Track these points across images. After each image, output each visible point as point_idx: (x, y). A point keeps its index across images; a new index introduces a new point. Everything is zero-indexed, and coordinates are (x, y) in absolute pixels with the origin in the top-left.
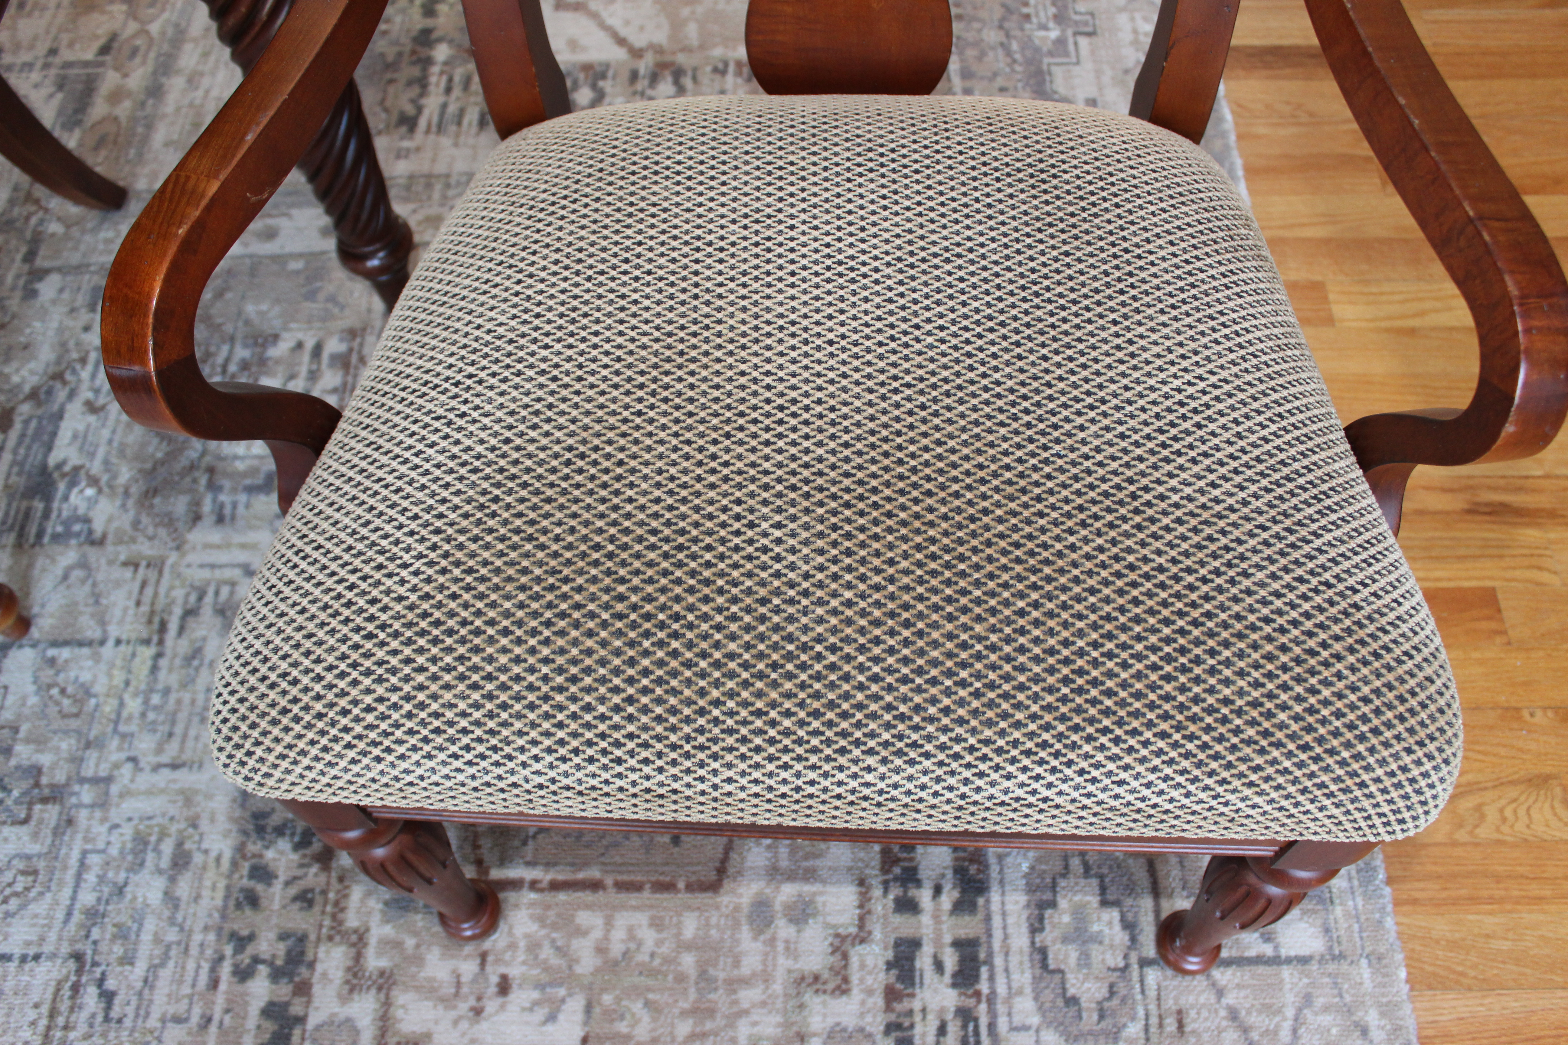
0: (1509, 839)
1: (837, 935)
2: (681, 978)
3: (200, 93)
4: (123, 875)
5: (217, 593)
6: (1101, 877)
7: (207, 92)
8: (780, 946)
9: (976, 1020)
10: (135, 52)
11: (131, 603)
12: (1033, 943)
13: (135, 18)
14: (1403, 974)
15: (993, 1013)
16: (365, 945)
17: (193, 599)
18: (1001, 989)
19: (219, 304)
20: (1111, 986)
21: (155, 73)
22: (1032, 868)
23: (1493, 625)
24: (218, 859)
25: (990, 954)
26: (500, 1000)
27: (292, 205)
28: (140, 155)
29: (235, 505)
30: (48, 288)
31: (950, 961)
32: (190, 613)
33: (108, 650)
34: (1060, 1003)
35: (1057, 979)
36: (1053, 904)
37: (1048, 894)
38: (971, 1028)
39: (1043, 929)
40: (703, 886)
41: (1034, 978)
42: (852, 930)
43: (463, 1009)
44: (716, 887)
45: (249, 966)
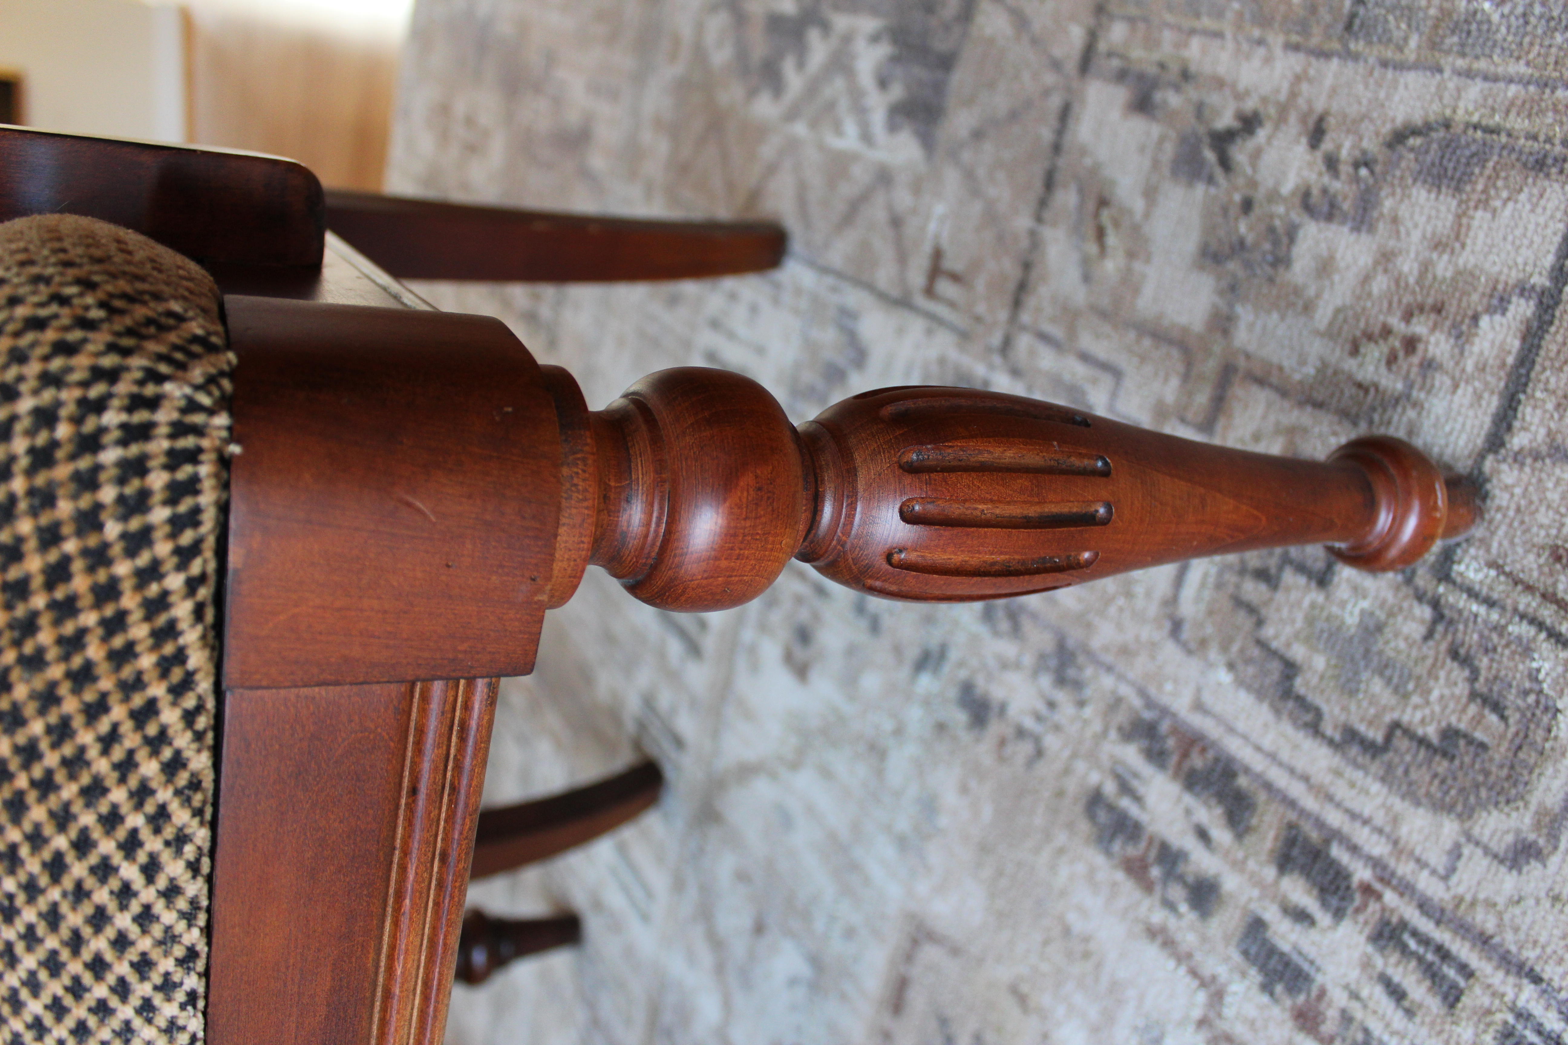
1: (1198, 1025)
9: (1403, 925)
12: (1331, 742)
15: (1406, 889)
18: (1378, 848)
20: (1454, 654)
22: (1231, 666)
25: (1320, 824)
31: (1300, 893)
34: (1442, 766)
35: (1402, 743)
36: (1290, 669)
37: (1275, 667)
38: (1412, 944)
39: (1319, 712)
41: (1382, 780)
42: (1201, 999)
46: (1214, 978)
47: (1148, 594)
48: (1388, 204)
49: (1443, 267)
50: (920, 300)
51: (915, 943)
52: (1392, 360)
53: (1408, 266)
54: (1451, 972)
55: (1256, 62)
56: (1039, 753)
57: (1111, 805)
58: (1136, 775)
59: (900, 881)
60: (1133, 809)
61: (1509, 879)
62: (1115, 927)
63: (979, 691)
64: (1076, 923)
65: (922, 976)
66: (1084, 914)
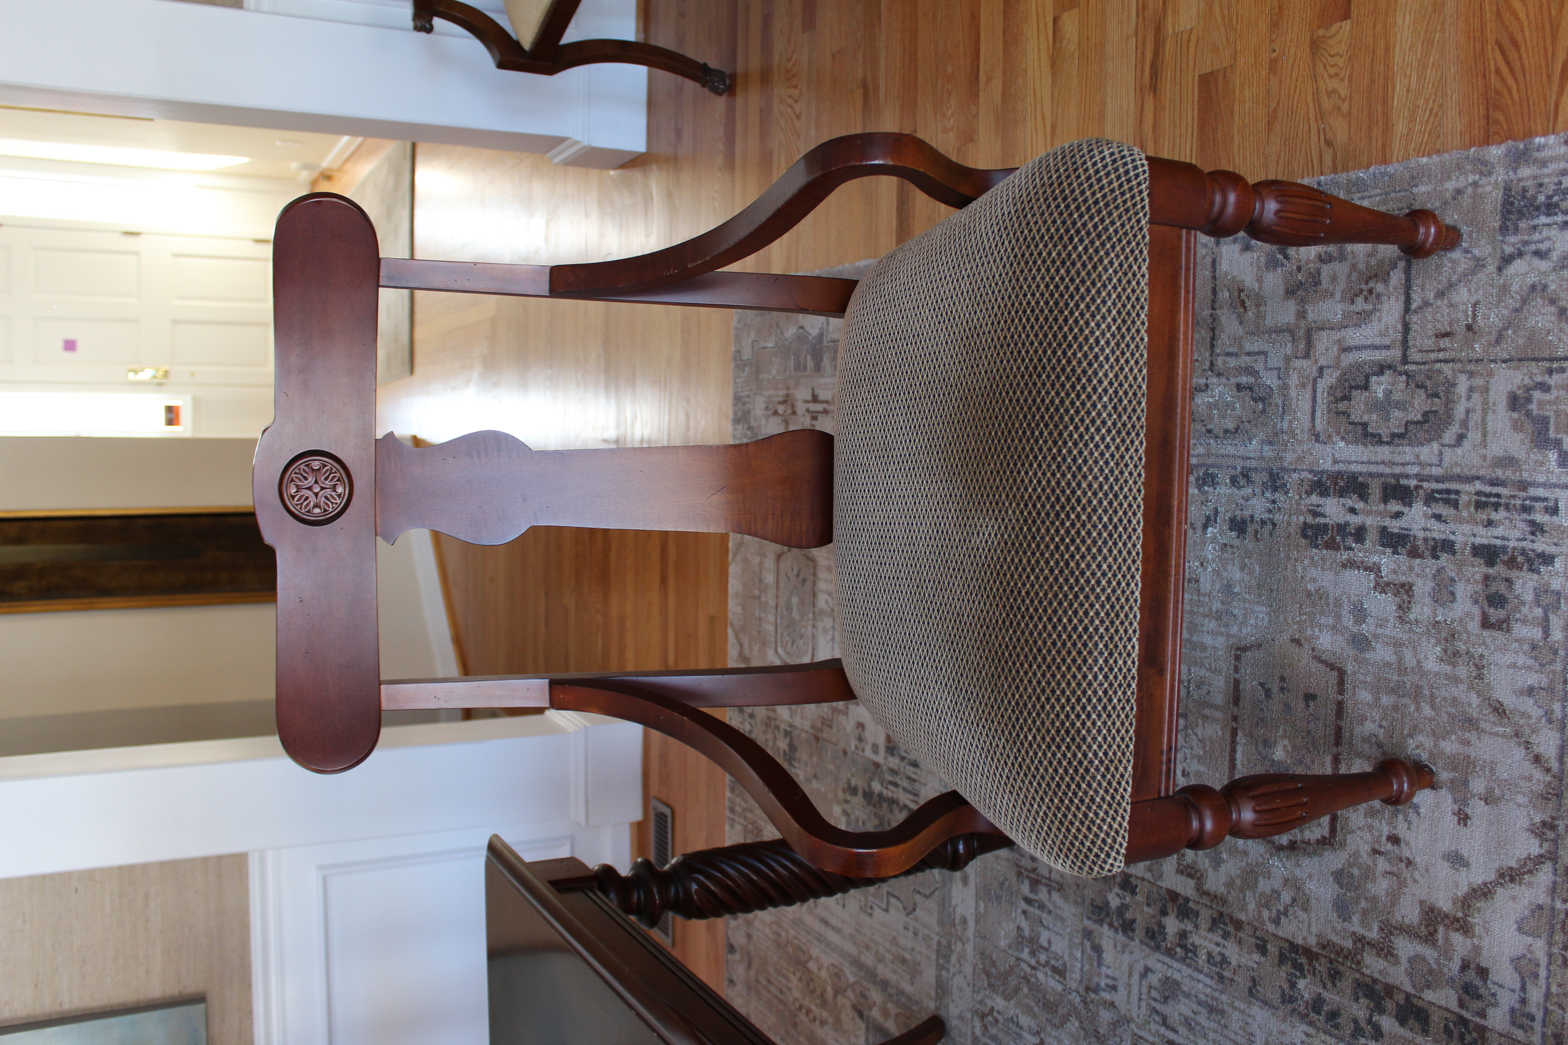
0: (1348, 72)
1: (1375, 587)
2: (1396, 708)
3: (887, 955)
5: (1155, 1000)
6: (1351, 387)
7: (887, 950)
8: (1379, 631)
9: (1433, 491)
10: (863, 995)
12: (1388, 443)
13: (845, 990)
14: (1425, 160)
15: (1429, 478)
16: (1364, 937)
17: (1157, 1018)
18: (1415, 470)
19: (998, 964)
20: (1418, 386)
21: (875, 983)
22: (1343, 439)
23: (1221, 78)
24: (1308, 1035)
25: (1393, 476)
26: (1403, 845)
27: (950, 903)
28: (917, 1003)
29: (1108, 976)
31: (1394, 506)
32: (1165, 1022)
34: (1426, 426)
35: (1411, 427)
36: (1365, 425)
37: (1359, 428)
38: (1437, 496)
39: (1380, 435)
40: (1341, 682)
41: (1409, 445)
42: (1372, 577)
43: (1406, 873)
44: (1342, 673)
45: (1373, 1028)
46: (1374, 563)
47: (1302, 431)
49: (1373, 262)
51: (1238, 658)
52: (1366, 299)
53: (1362, 266)
54: (1453, 496)
56: (1274, 525)
57: (1311, 526)
58: (1318, 506)
59: (1222, 634)
60: (1322, 520)
61: (1459, 451)
62: (1329, 575)
63: (1238, 518)
64: (1311, 587)
65: (1246, 671)
66: (1314, 580)
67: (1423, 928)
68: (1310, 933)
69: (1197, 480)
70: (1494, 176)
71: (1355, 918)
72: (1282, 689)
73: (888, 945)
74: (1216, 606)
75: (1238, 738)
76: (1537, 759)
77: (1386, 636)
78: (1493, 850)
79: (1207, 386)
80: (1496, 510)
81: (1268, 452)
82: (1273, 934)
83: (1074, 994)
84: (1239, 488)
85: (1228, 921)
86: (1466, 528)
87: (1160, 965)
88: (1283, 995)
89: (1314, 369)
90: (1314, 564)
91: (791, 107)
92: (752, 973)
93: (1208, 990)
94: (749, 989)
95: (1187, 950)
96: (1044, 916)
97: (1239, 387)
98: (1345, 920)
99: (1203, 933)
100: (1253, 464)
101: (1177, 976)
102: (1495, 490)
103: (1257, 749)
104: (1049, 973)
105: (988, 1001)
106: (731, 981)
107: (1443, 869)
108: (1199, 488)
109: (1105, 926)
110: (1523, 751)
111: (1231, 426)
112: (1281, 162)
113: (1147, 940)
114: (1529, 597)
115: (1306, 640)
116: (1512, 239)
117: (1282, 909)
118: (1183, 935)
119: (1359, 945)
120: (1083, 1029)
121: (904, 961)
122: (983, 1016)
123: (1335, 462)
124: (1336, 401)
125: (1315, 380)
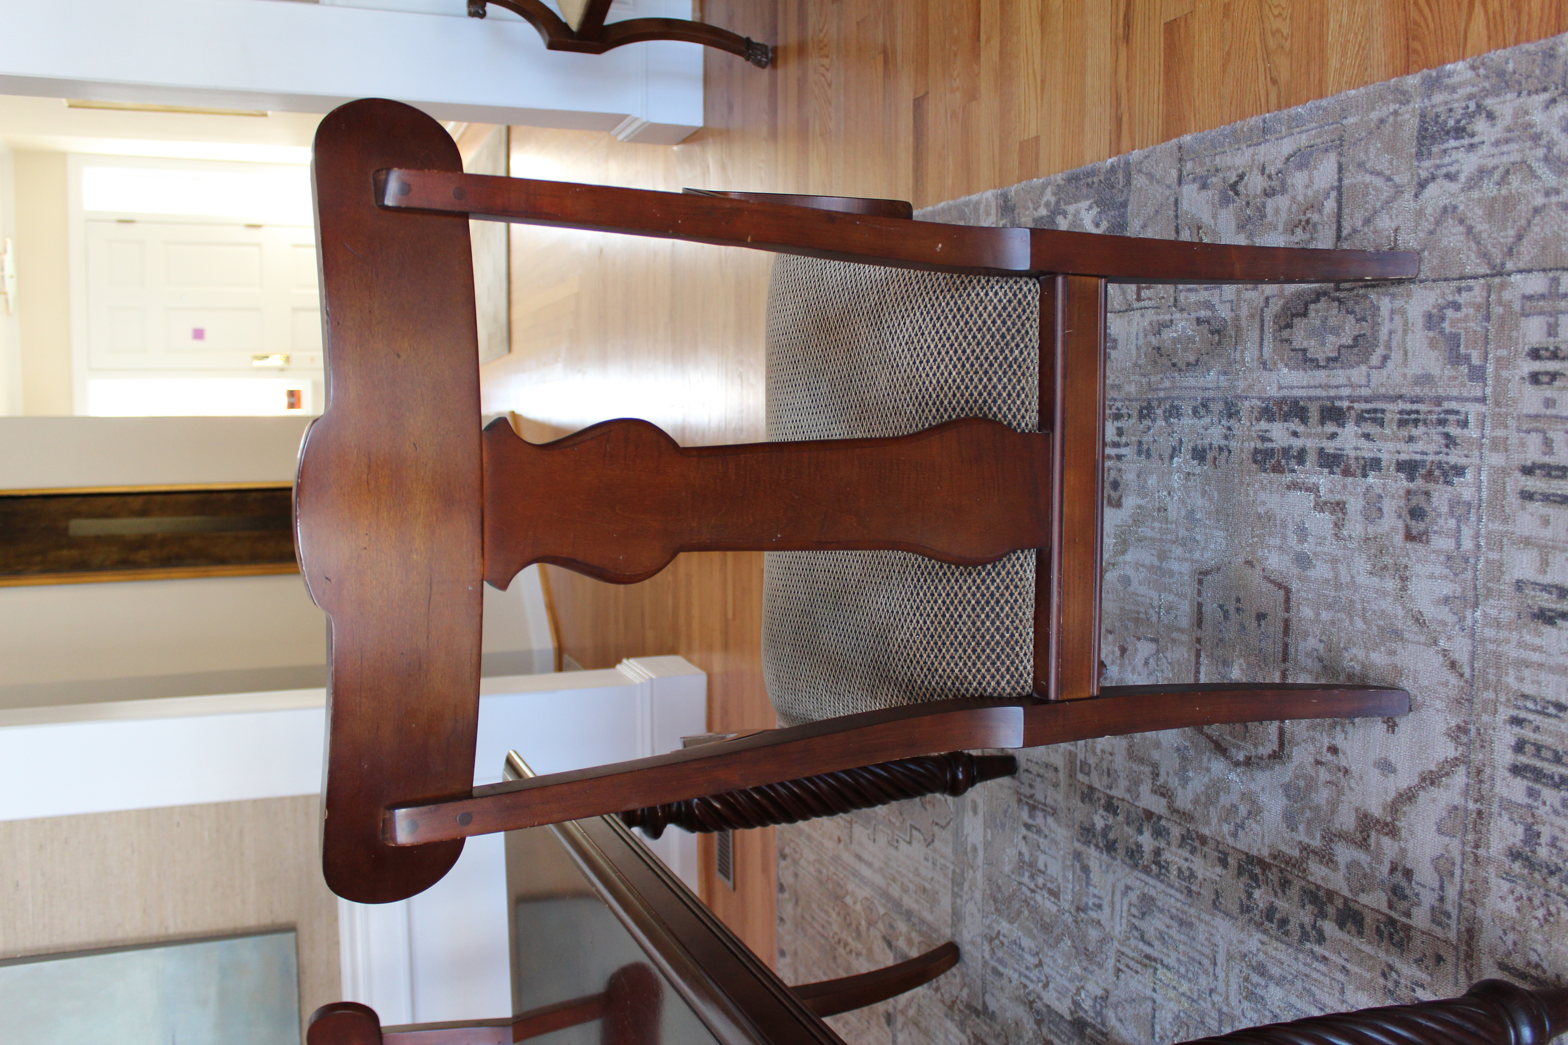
0: (1290, 11)
1: (1315, 507)
2: (1333, 623)
3: (911, 886)
4: (1267, 1013)
5: (1134, 916)
6: (1293, 315)
7: (911, 881)
8: (1319, 549)
9: (1363, 411)
10: (892, 927)
11: (1137, 977)
12: (1324, 367)
13: (877, 923)
14: (1354, 92)
15: (1359, 399)
16: (1309, 846)
17: (1136, 934)
18: (1347, 392)
19: (1003, 889)
21: (901, 914)
22: (1286, 365)
23: (1183, 24)
24: (1263, 943)
25: (1329, 398)
26: (1340, 755)
27: (963, 832)
28: (936, 930)
29: (1095, 896)
30: (992, 1005)
31: (1330, 428)
32: (1142, 938)
33: (1158, 998)
34: (1356, 350)
35: (1343, 351)
36: (1304, 351)
37: (1300, 354)
38: (1366, 415)
39: (1317, 360)
40: (1287, 600)
41: (1342, 368)
42: (1312, 497)
43: (1343, 783)
44: (1288, 591)
45: (1317, 933)
46: (1314, 484)
47: (1252, 360)
48: (1289, 181)
49: (1310, 193)
50: (1136, 305)
51: (1200, 582)
52: (1304, 229)
53: (1300, 198)
54: (1379, 415)
55: (1239, 155)
56: (1230, 452)
57: (1261, 451)
58: (1266, 431)
59: (1186, 560)
60: (1269, 445)
61: (1384, 372)
62: (1276, 498)
63: (1200, 447)
64: (1261, 510)
65: (1208, 593)
66: (1263, 503)
67: (1358, 835)
68: (1264, 844)
69: (1165, 412)
70: (1412, 104)
71: (1301, 828)
72: (1238, 610)
73: (911, 875)
74: (1182, 533)
75: (1201, 659)
76: (1453, 665)
77: (1325, 554)
78: (1416, 755)
79: (1171, 321)
80: (1416, 427)
81: (1223, 381)
82: (1233, 848)
83: (1067, 914)
84: (1200, 418)
85: (1194, 836)
86: (1390, 446)
87: (1138, 882)
88: (1242, 905)
89: (1262, 299)
90: (1263, 488)
91: (823, 75)
92: (799, 910)
93: (1179, 904)
94: (796, 926)
95: (1161, 867)
96: (1041, 840)
97: (1199, 321)
98: (1292, 830)
99: (1174, 849)
100: (1210, 394)
101: (1152, 892)
102: (1415, 407)
103: (1217, 668)
104: (1046, 895)
105: (995, 925)
106: (782, 919)
107: (1374, 776)
108: (1166, 419)
109: (1092, 847)
110: (1441, 659)
111: (1192, 359)
112: (1234, 102)
113: (1127, 859)
114: (1444, 509)
115: (1257, 560)
116: (1427, 164)
117: (1239, 821)
118: (1157, 852)
119: (1305, 853)
120: (1075, 947)
121: (925, 890)
122: (991, 940)
123: (1280, 388)
124: (1281, 329)
125: (1262, 310)
